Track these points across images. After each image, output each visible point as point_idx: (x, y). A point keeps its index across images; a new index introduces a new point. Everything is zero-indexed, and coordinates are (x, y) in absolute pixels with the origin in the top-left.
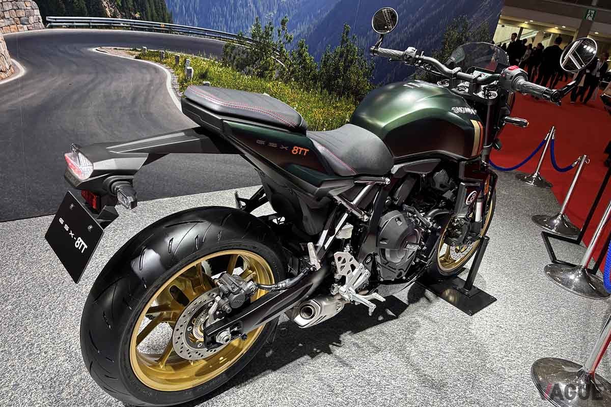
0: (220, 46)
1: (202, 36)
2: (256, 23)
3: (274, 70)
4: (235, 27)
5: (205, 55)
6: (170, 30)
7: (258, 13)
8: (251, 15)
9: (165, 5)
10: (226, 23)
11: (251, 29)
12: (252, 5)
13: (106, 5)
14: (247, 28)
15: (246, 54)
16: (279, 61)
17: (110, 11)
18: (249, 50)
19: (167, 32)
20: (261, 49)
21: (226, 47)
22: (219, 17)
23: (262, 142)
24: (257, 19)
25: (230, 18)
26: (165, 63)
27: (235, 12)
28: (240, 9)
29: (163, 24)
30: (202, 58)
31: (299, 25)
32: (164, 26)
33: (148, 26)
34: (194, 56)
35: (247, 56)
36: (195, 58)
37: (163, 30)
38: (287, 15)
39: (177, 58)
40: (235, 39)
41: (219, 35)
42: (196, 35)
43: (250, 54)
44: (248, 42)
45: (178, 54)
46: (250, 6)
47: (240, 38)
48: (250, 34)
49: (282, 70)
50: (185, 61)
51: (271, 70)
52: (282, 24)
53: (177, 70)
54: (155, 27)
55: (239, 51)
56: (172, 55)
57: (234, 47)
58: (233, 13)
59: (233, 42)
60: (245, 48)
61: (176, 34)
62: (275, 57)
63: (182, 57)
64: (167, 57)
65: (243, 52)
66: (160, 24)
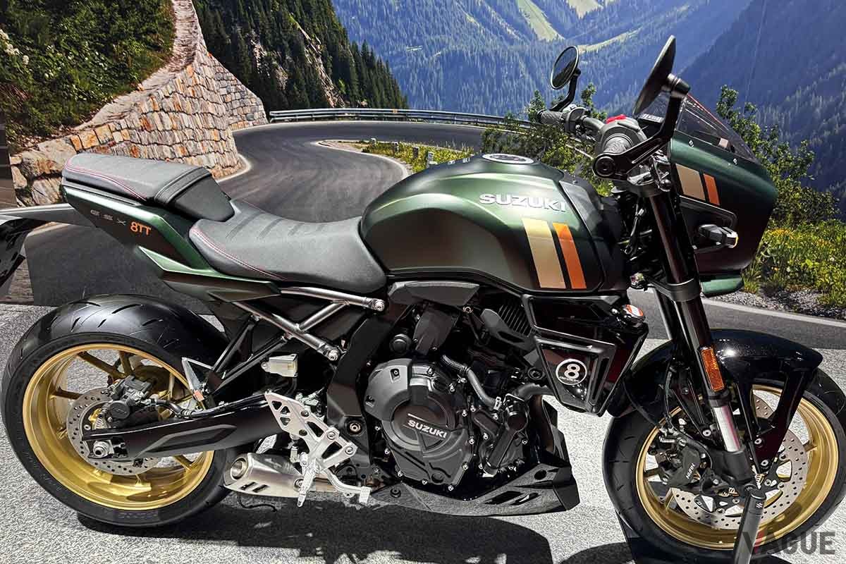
0: (478, 133)
1: (449, 122)
2: (534, 98)
3: (572, 164)
4: (500, 106)
5: (454, 145)
6: (405, 117)
7: (538, 84)
8: (526, 88)
9: (398, 88)
10: (486, 103)
11: (527, 109)
12: (527, 75)
13: (329, 95)
14: (520, 106)
15: (520, 143)
16: (580, 151)
17: (334, 101)
18: (525, 137)
19: (401, 119)
20: (546, 136)
21: (487, 134)
22: (474, 96)
23: (97, 213)
24: (536, 94)
25: (491, 96)
26: (400, 157)
27: (499, 86)
28: (508, 83)
29: (395, 111)
30: (451, 150)
31: (617, 96)
32: (396, 113)
33: (377, 114)
34: (438, 148)
35: (522, 145)
36: (440, 151)
37: (395, 118)
38: (592, 83)
39: (416, 151)
40: (500, 123)
41: (476, 120)
42: (439, 121)
43: (527, 143)
44: (523, 126)
45: (417, 146)
46: (523, 76)
47: (510, 122)
48: (526, 114)
49: (588, 164)
50: (427, 154)
51: (565, 165)
52: (582, 97)
53: (416, 165)
54: (385, 114)
55: (509, 139)
56: (408, 147)
57: (499, 135)
58: (495, 89)
59: (498, 127)
60: (517, 136)
61: (413, 121)
62: (573, 146)
63: (422, 149)
64: (402, 150)
65: (516, 141)
66: (392, 111)
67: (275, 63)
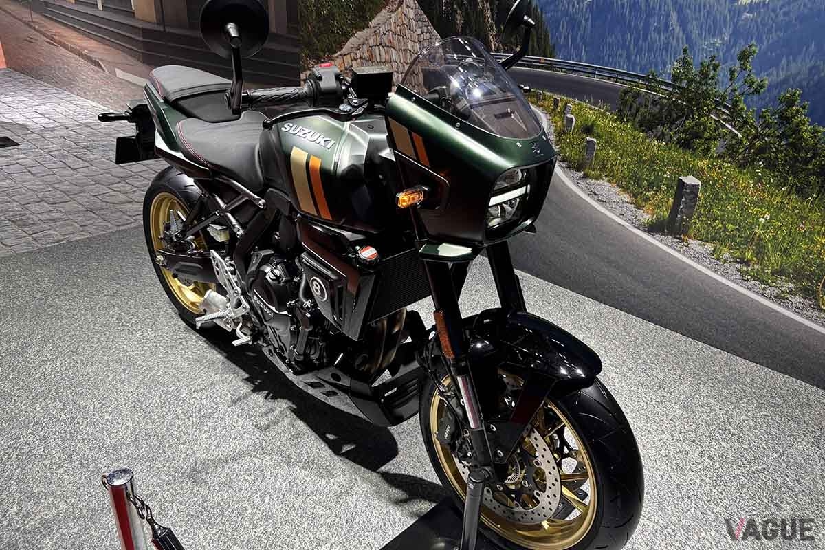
0: (616, 90)
1: (590, 75)
2: (682, 56)
3: (715, 139)
4: (643, 63)
5: (592, 101)
6: (551, 66)
7: (689, 39)
8: (674, 43)
9: (548, 36)
10: (628, 58)
11: (673, 67)
12: (677, 29)
13: (492, 40)
14: (664, 64)
15: (658, 106)
16: (727, 125)
17: (495, 45)
18: (665, 101)
19: (547, 68)
20: (689, 101)
21: (626, 92)
22: (618, 49)
24: (685, 51)
25: (635, 50)
26: (542, 106)
27: (645, 39)
28: (655, 36)
29: (543, 59)
30: (589, 106)
31: (784, 61)
32: (544, 61)
33: (528, 61)
34: (577, 101)
35: (661, 109)
36: (578, 104)
37: (543, 66)
38: (754, 42)
39: (556, 102)
40: (641, 81)
41: (616, 75)
42: (582, 73)
43: (666, 108)
44: (664, 87)
45: (558, 97)
46: (673, 29)
47: (651, 81)
48: (670, 74)
49: (734, 142)
50: (566, 106)
51: (706, 139)
52: (740, 59)
53: (555, 117)
54: (535, 62)
55: (647, 100)
56: (550, 97)
57: (637, 95)
58: (641, 42)
59: (638, 87)
60: (657, 97)
61: (557, 71)
62: (719, 117)
63: (562, 100)
64: (544, 99)
65: (654, 103)
66: (540, 59)
67: (455, 6)
